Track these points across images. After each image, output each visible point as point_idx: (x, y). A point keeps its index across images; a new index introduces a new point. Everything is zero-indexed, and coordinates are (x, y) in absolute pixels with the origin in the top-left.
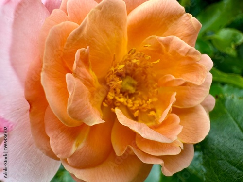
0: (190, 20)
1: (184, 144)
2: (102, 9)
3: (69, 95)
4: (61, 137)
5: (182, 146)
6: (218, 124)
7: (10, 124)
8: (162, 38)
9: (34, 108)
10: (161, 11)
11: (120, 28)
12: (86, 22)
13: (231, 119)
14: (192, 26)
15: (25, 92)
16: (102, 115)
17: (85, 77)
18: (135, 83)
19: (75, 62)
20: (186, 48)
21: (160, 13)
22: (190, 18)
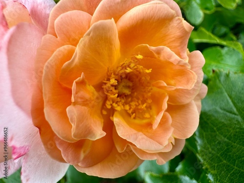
0: (181, 24)
1: (176, 139)
2: (91, 35)
3: (72, 126)
4: (70, 149)
5: (173, 141)
6: (213, 100)
7: (26, 147)
8: (153, 48)
9: (42, 129)
10: (152, 17)
11: (111, 44)
12: (76, 54)
13: (226, 94)
14: (184, 29)
15: (33, 121)
16: (103, 121)
17: (83, 100)
18: (131, 84)
19: (73, 95)
20: (176, 60)
21: (150, 19)
22: (181, 21)
